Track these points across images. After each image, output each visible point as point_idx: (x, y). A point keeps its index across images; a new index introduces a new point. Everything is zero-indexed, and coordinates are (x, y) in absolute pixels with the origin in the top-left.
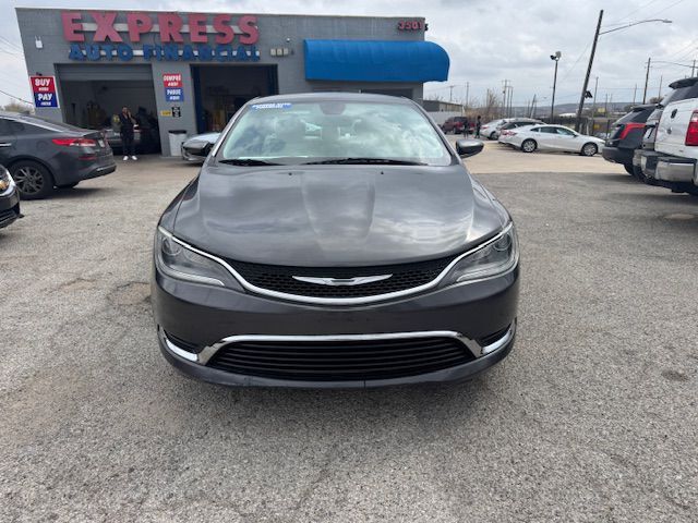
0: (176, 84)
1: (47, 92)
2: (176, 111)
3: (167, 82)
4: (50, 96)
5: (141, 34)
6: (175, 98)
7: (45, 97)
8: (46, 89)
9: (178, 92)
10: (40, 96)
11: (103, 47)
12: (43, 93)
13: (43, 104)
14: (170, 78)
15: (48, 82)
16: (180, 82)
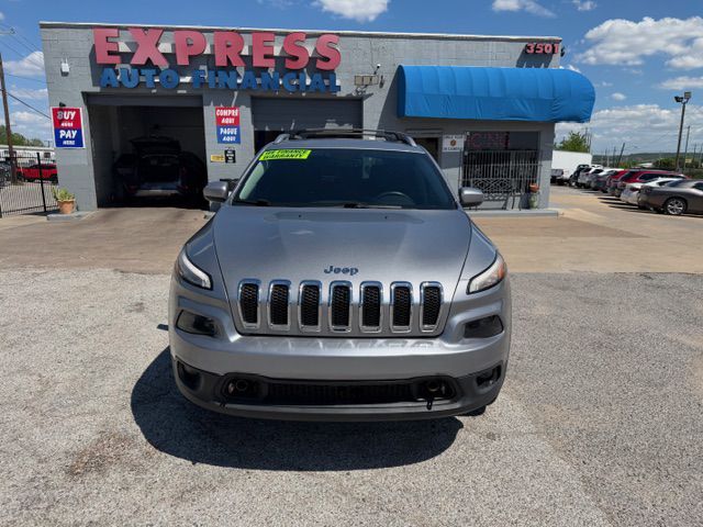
0: (231, 121)
1: (70, 129)
2: (230, 155)
3: (219, 119)
4: (74, 133)
5: (190, 57)
6: (229, 139)
7: (68, 135)
8: (70, 125)
9: (234, 131)
10: (62, 133)
11: (143, 71)
12: (66, 129)
13: (65, 143)
14: (225, 113)
15: (73, 114)
16: (237, 119)
